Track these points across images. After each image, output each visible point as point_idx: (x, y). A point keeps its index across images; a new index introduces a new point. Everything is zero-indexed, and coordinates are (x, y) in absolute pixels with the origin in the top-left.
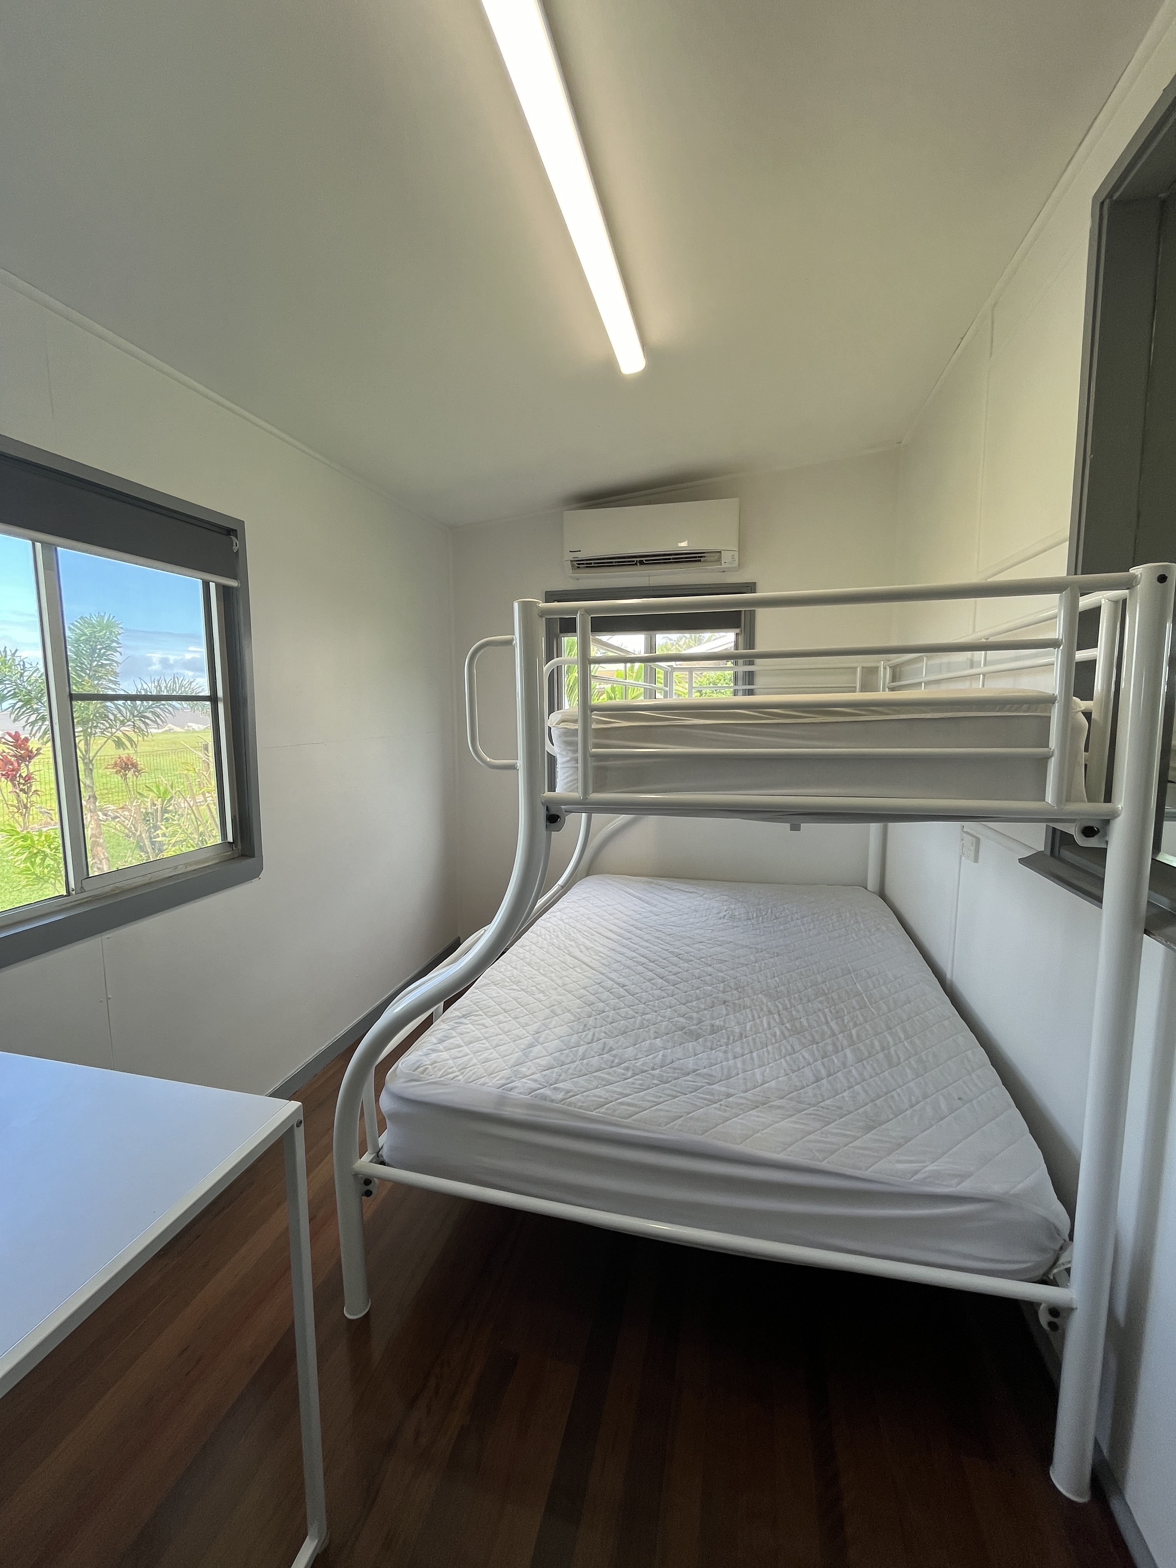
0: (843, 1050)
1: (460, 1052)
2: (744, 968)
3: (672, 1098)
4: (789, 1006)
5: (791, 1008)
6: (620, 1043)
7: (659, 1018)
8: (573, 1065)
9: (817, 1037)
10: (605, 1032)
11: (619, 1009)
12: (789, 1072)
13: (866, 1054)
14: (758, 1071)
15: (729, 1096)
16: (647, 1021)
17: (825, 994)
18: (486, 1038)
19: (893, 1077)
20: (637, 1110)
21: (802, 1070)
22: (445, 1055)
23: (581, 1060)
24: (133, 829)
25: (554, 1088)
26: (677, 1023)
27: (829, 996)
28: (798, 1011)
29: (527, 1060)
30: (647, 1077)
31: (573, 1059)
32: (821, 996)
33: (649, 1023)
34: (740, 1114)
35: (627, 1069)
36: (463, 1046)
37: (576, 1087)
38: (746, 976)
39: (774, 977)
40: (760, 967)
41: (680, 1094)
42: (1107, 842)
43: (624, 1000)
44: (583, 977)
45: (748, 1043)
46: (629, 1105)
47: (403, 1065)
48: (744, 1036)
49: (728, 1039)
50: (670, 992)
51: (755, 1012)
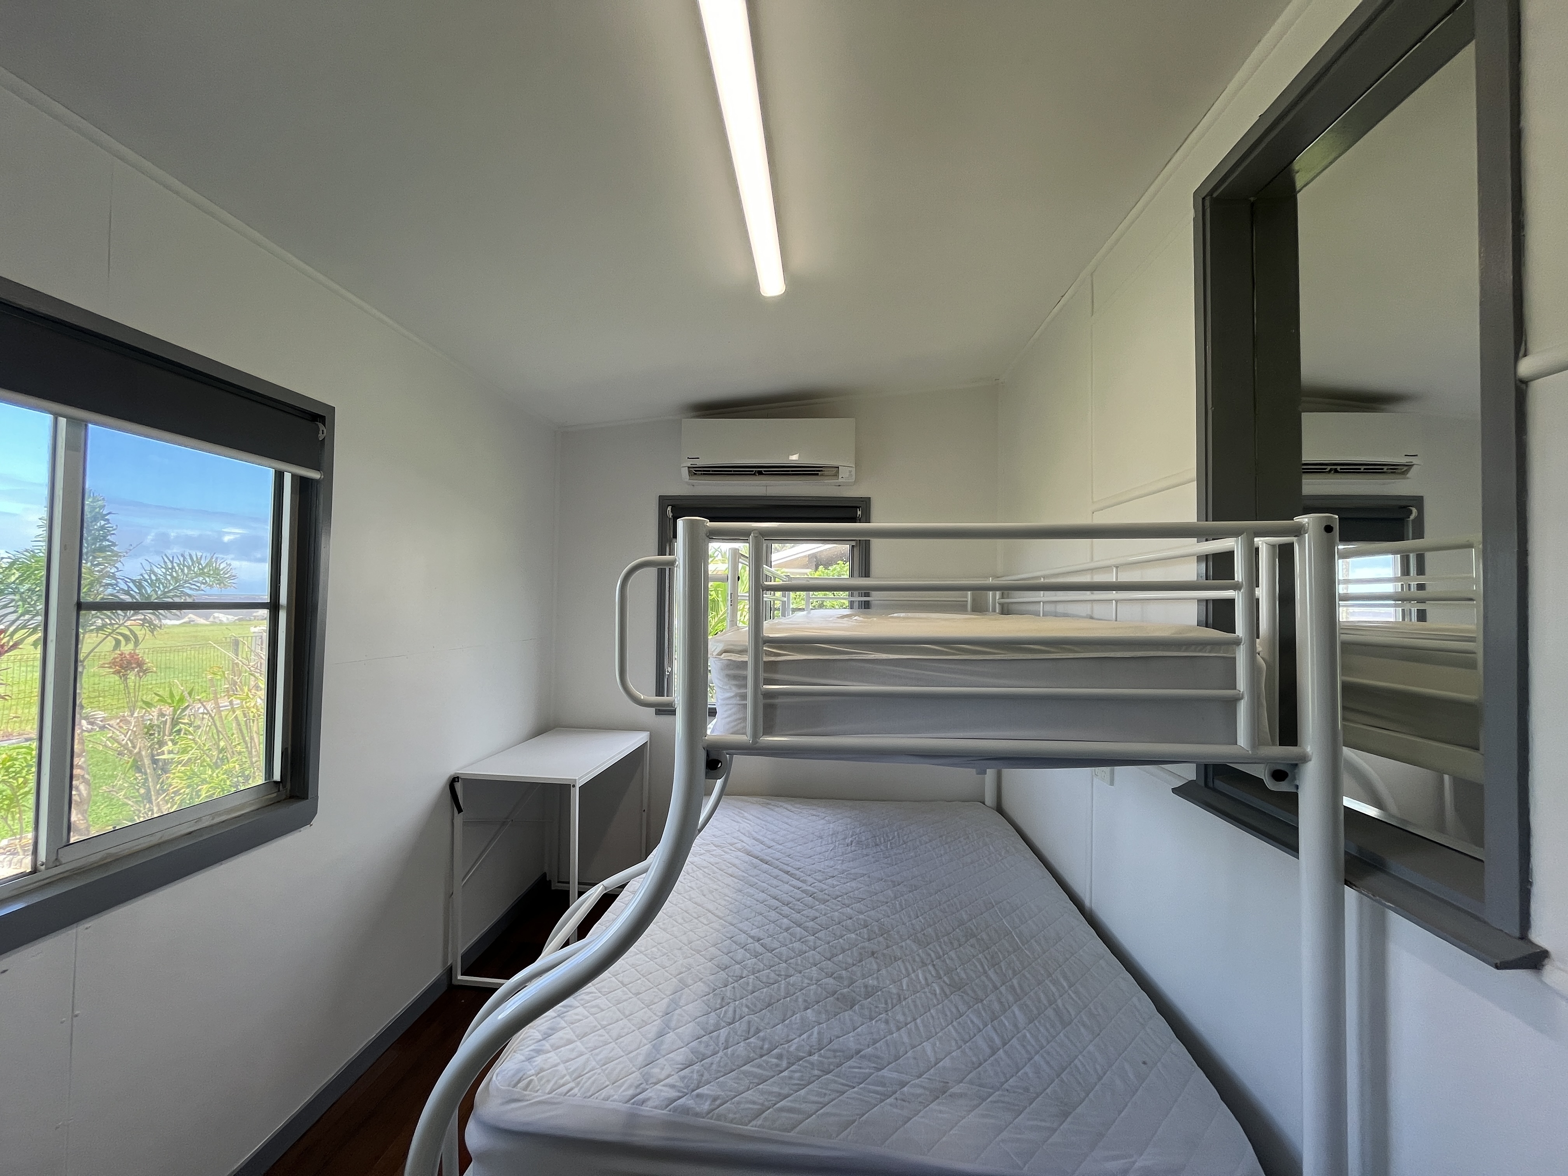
0: (1010, 1007)
1: (573, 1050)
2: (885, 907)
3: (838, 1095)
4: (941, 953)
5: (944, 955)
6: (766, 1021)
7: (806, 981)
8: (716, 1058)
9: (980, 993)
10: (747, 1006)
11: (759, 972)
12: (960, 1043)
13: (1035, 1012)
14: (927, 1046)
15: (903, 1084)
16: (793, 985)
17: (975, 936)
18: (604, 1027)
19: (1068, 1038)
20: (801, 1117)
21: (973, 1040)
22: (553, 1058)
23: (724, 1049)
24: (130, 745)
25: (698, 1096)
26: (827, 986)
27: (979, 937)
28: (952, 959)
29: (658, 1056)
30: (806, 1067)
31: (714, 1049)
32: (971, 938)
33: (796, 989)
34: (920, 1111)
35: (780, 1057)
36: (575, 1041)
37: (723, 1091)
38: (889, 917)
39: (918, 917)
40: (901, 905)
41: (847, 1088)
42: (1297, 787)
43: (762, 959)
44: (712, 930)
45: (909, 1007)
46: (791, 1110)
47: (499, 1078)
48: (902, 999)
49: (886, 1003)
50: (811, 943)
51: (908, 965)
